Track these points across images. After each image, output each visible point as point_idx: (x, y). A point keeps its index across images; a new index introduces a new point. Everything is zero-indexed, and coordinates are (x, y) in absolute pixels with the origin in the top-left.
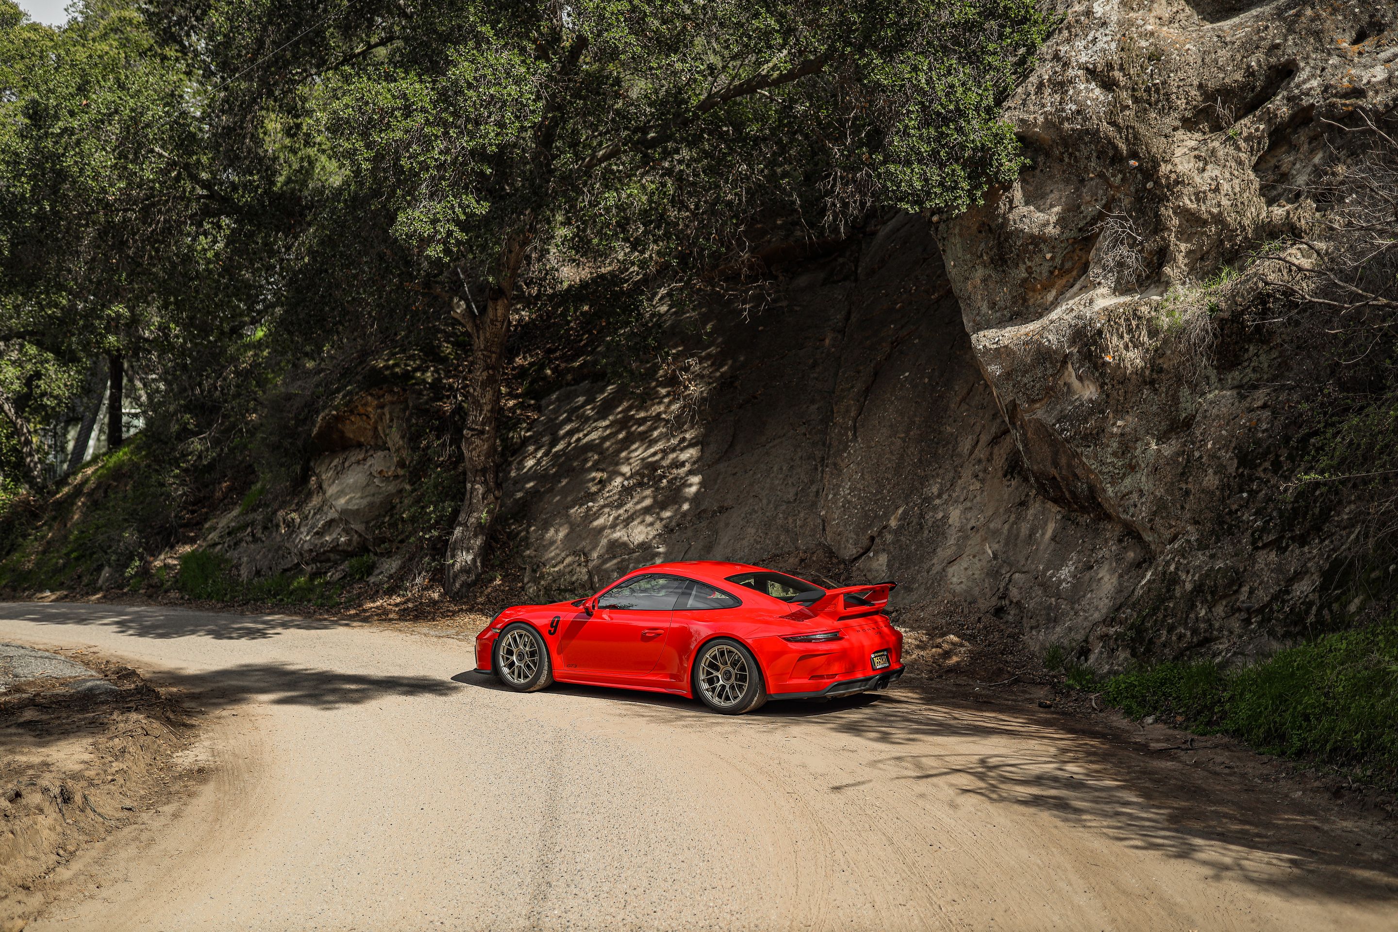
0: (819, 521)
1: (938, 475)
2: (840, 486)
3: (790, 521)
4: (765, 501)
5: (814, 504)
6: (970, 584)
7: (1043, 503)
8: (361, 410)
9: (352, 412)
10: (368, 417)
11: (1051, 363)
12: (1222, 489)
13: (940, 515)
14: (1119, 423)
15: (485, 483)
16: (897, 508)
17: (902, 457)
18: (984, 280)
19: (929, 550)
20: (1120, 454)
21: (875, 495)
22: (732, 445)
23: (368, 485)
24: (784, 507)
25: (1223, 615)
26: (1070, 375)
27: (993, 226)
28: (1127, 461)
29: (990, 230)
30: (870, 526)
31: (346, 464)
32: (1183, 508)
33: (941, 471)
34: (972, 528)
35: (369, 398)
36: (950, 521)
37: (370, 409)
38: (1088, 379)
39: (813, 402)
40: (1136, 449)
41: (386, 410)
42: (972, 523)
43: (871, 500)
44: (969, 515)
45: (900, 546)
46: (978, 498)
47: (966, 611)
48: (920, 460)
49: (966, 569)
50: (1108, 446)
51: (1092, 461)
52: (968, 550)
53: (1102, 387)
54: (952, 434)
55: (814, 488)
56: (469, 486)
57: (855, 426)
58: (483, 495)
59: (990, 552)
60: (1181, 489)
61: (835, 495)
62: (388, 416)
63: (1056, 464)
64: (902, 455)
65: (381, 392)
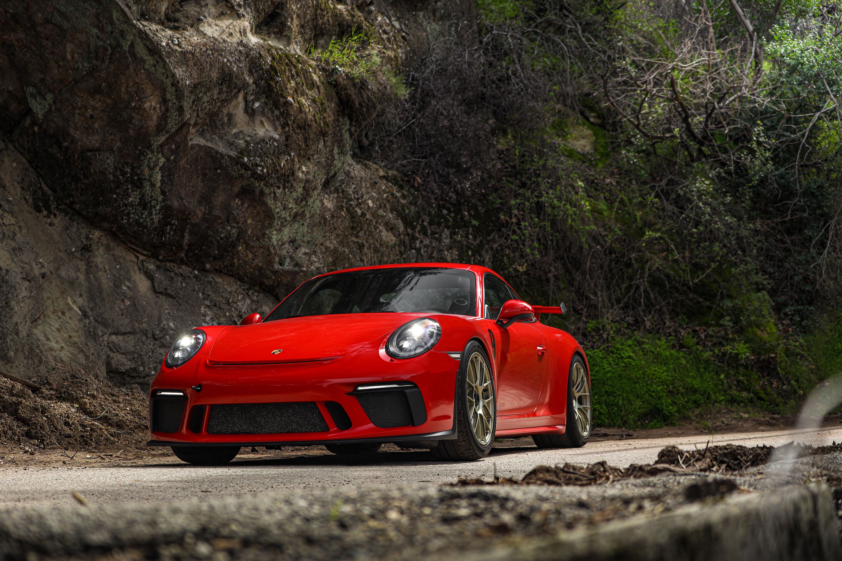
11: (229, 87)
14: (304, 169)
26: (236, 107)
34: (43, 276)
38: (263, 113)
51: (279, 204)
52: (50, 305)
53: (283, 128)
59: (75, 308)
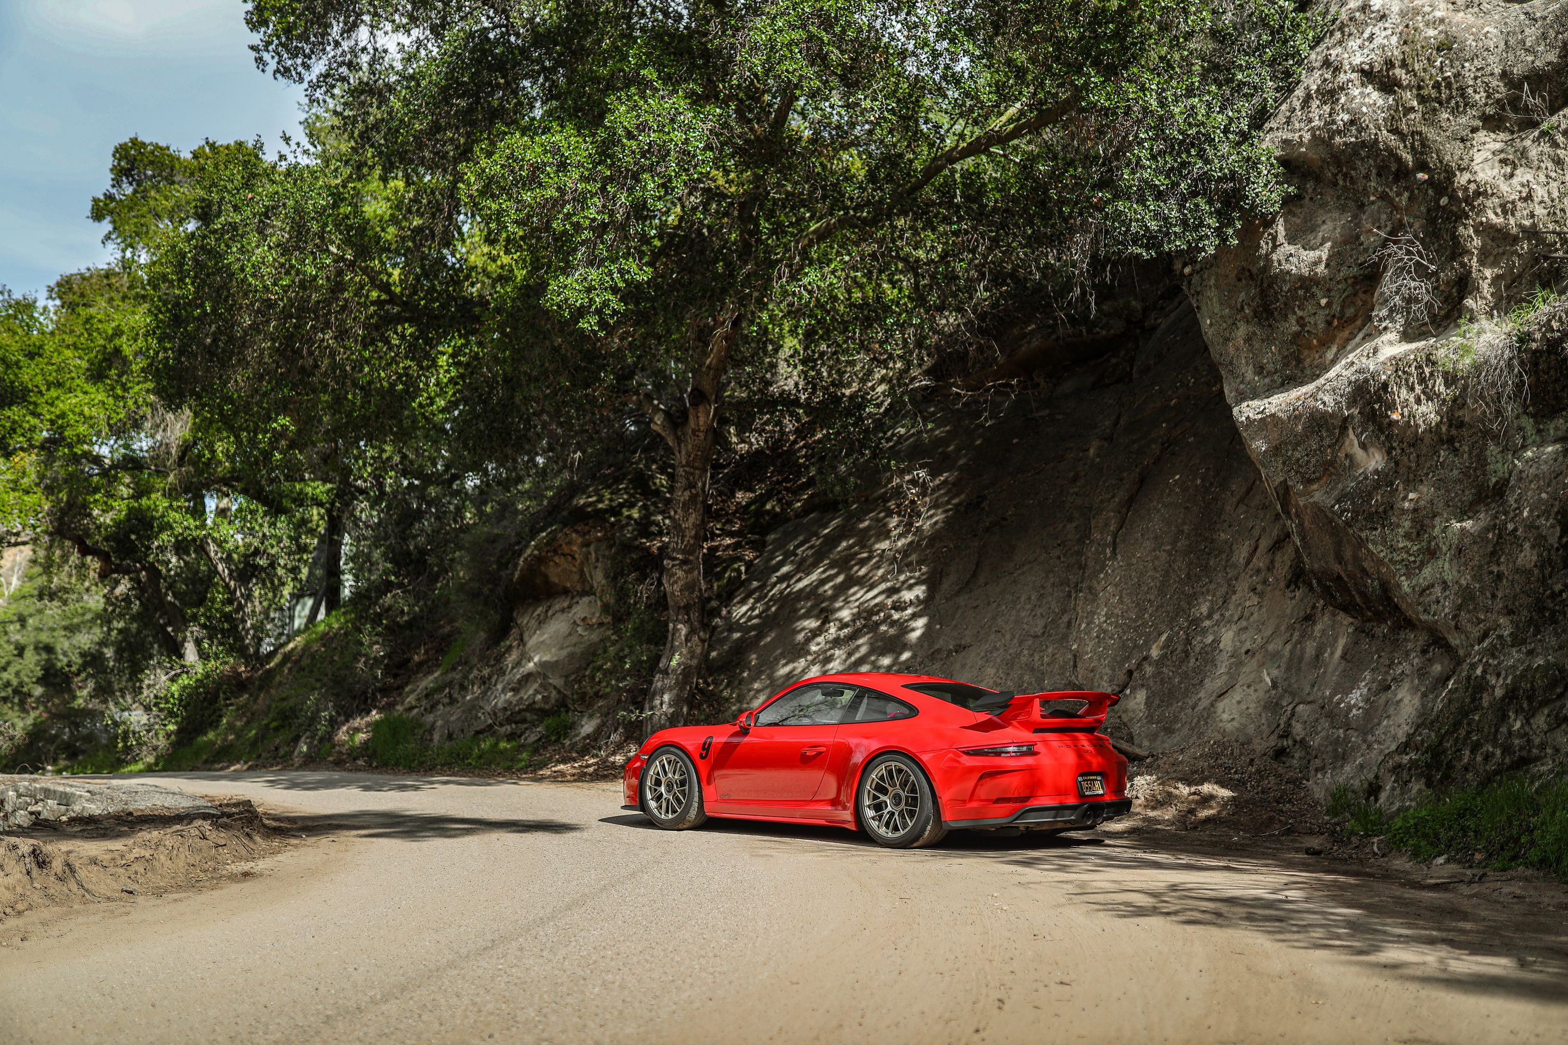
0: (1070, 656)
1: (1208, 591)
2: (1094, 613)
3: (1037, 657)
4: (1008, 637)
5: (1065, 637)
6: (1243, 720)
7: (1334, 615)
8: (566, 549)
9: (555, 552)
10: (574, 558)
11: (1328, 430)
12: (1542, 567)
13: (1210, 639)
14: (1411, 496)
15: (688, 621)
16: (1160, 635)
17: (1167, 574)
18: (1248, 340)
19: (1196, 681)
20: (1414, 536)
21: (1135, 621)
22: (975, 575)
23: (570, 634)
24: (1030, 642)
25: (1545, 727)
26: (1352, 445)
27: (1254, 271)
28: (1424, 544)
29: (1251, 276)
30: (1128, 658)
31: (550, 613)
32: (1494, 596)
33: (1212, 587)
34: (1247, 652)
35: (574, 535)
36: (1221, 646)
37: (575, 548)
38: (1372, 444)
39: (1070, 520)
40: (1434, 527)
41: (592, 548)
42: (1247, 645)
43: (1130, 627)
44: (1244, 637)
45: (1162, 680)
46: (1256, 616)
47: (1237, 752)
48: (1188, 576)
49: (1239, 702)
50: (1398, 526)
51: (1380, 548)
52: (1242, 680)
53: (1389, 452)
54: (1226, 542)
55: (1065, 618)
56: (671, 625)
57: (1114, 541)
58: (687, 636)
59: (1268, 680)
60: (1492, 572)
61: (1088, 624)
62: (593, 555)
63: (1340, 559)
64: (1167, 572)
65: (587, 528)
